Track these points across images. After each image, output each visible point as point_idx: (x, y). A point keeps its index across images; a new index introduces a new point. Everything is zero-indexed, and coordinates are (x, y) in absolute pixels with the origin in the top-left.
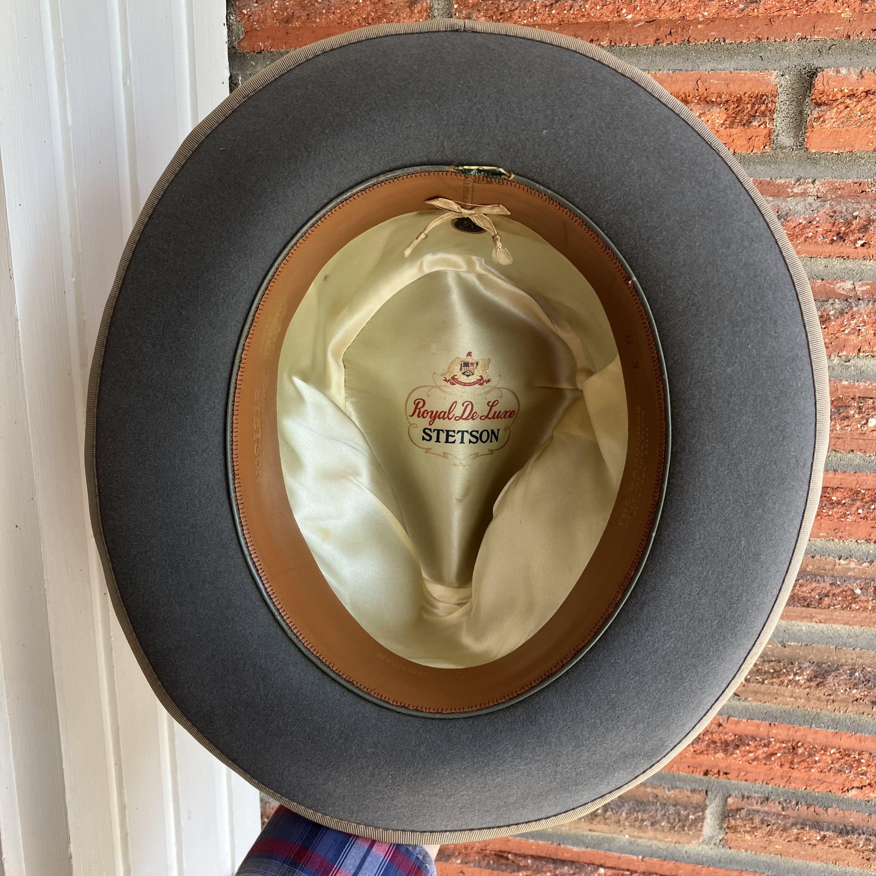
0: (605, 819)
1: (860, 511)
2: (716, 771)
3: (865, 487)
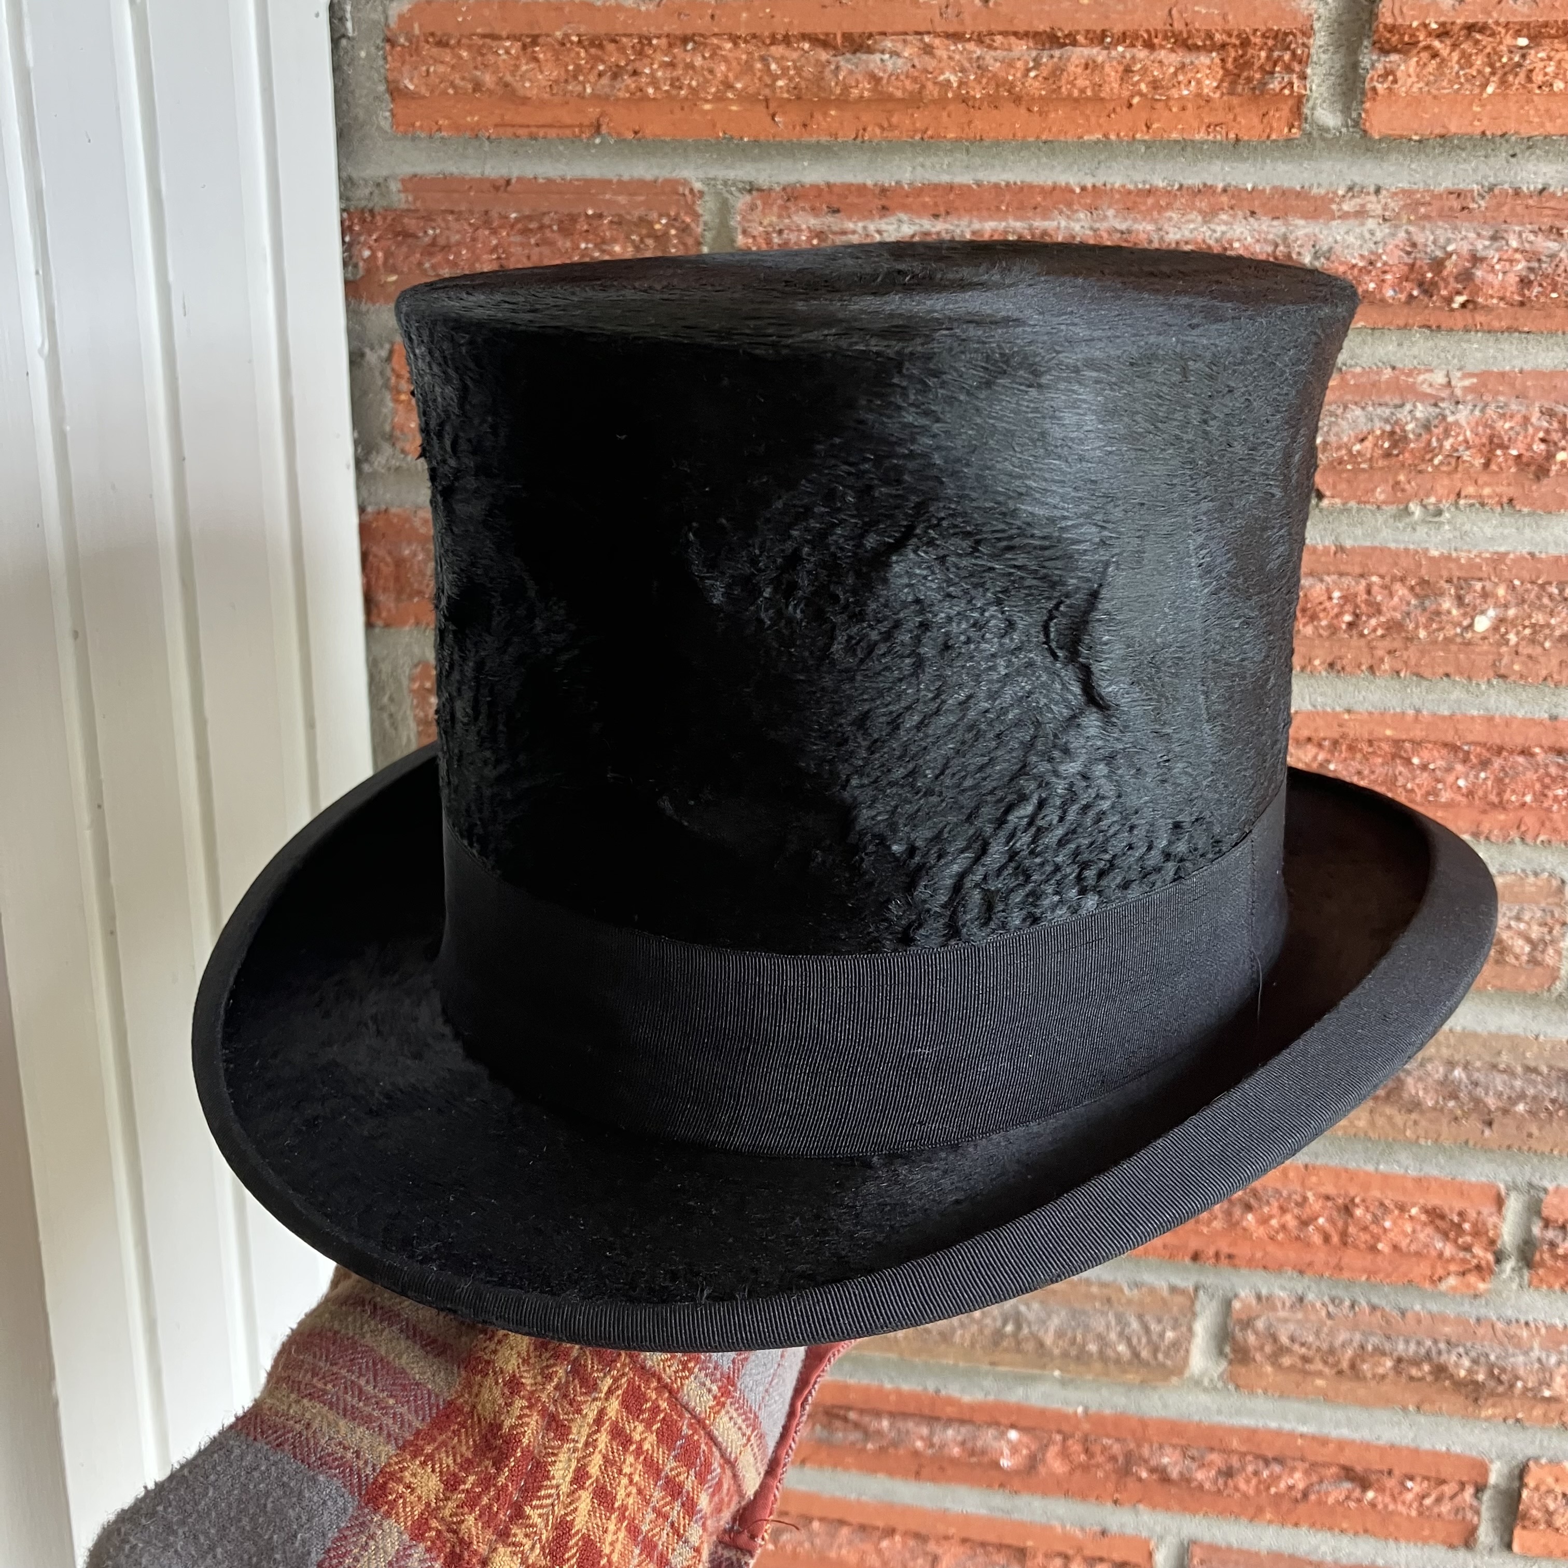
0: (1018, 1343)
1: (1461, 783)
2: (1211, 1252)
3: (1470, 738)
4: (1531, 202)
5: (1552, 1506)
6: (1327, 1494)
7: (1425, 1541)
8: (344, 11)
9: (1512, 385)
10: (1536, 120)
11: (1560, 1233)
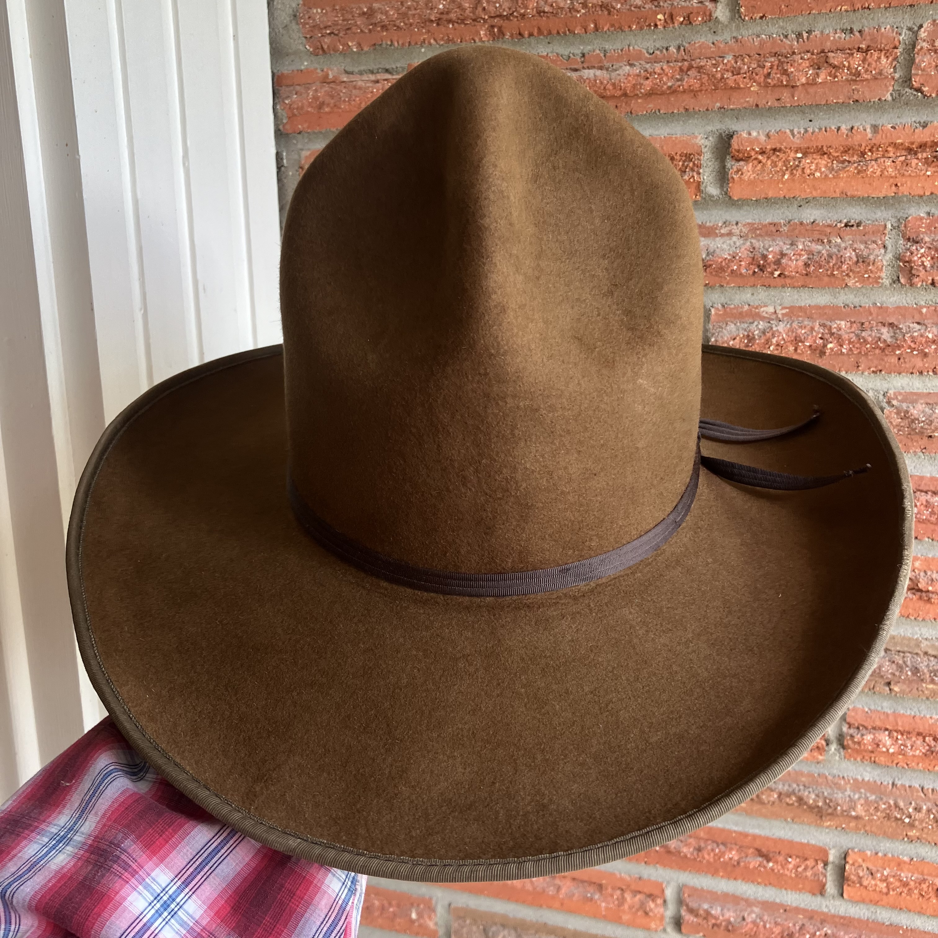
4: (808, 228)
5: (861, 874)
6: (749, 863)
7: (800, 890)
8: (282, 155)
9: (806, 313)
10: (808, 190)
11: (856, 731)
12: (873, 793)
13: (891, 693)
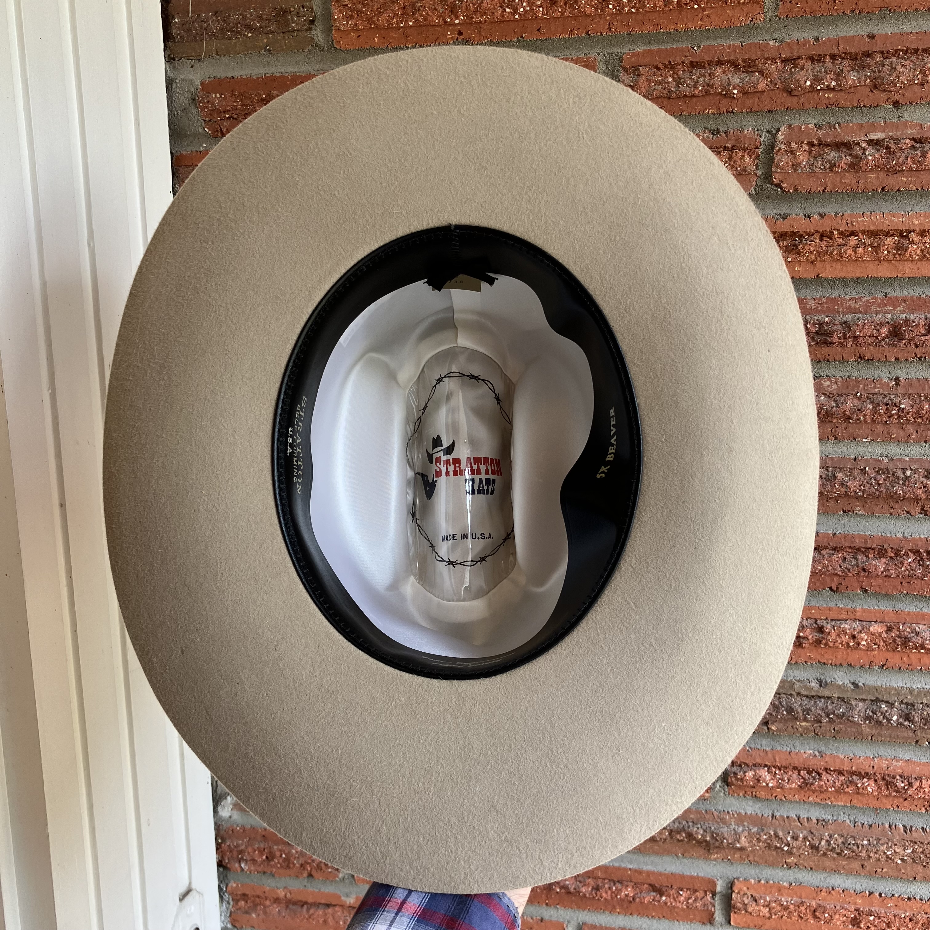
6: (644, 898)
7: (691, 921)
11: (739, 768)
12: (755, 825)
13: (769, 731)
